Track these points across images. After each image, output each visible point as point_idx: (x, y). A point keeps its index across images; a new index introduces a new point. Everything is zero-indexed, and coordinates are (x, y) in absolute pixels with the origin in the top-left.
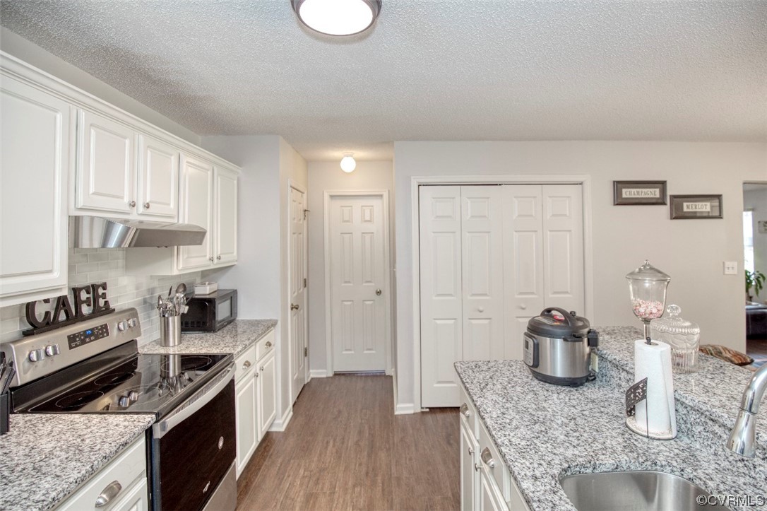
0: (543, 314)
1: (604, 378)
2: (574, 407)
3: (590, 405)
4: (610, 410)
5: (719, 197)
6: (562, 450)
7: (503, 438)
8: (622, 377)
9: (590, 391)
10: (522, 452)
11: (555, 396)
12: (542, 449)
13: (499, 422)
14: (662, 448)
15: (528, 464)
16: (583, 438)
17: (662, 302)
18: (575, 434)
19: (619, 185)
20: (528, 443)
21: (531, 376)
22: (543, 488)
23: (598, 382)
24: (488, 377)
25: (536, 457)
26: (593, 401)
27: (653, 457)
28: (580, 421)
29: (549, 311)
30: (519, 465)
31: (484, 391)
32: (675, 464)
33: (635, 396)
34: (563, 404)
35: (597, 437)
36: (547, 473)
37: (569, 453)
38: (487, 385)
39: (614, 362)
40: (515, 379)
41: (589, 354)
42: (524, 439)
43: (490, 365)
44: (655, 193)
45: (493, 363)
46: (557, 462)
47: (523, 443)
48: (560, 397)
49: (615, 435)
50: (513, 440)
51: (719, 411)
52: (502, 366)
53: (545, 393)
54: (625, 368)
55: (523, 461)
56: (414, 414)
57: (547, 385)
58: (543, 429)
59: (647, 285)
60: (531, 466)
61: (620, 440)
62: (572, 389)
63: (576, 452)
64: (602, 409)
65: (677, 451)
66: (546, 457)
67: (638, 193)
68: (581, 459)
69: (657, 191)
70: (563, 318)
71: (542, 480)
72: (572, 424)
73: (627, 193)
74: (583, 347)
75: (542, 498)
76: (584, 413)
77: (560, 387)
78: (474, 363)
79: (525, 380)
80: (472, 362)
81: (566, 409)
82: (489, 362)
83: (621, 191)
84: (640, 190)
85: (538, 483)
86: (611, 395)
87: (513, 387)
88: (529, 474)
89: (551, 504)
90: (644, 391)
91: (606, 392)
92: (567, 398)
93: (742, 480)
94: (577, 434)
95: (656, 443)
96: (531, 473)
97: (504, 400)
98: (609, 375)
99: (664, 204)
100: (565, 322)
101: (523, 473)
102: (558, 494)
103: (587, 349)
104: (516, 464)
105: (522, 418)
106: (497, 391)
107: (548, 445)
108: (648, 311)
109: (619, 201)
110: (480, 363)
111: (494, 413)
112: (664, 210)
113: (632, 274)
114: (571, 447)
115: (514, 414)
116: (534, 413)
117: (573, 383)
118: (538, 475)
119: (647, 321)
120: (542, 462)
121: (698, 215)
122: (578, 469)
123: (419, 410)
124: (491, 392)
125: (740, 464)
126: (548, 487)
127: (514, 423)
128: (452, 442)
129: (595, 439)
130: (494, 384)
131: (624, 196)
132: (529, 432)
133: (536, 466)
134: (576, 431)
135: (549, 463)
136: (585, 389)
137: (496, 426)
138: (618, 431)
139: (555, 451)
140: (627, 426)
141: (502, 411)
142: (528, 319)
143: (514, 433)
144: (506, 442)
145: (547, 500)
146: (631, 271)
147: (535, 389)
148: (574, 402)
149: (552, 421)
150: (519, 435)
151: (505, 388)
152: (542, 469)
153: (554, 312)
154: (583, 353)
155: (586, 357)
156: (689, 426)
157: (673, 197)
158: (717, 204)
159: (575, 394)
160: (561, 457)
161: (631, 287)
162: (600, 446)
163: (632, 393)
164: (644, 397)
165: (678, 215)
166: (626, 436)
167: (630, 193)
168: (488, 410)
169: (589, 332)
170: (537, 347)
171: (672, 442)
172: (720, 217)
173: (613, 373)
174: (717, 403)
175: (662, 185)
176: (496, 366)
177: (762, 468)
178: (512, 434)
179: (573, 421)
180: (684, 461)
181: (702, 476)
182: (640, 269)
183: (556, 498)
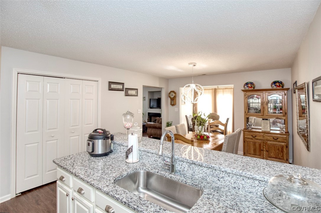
0: (94, 132)
1: (115, 150)
2: (109, 162)
3: (114, 160)
4: (120, 159)
5: (137, 89)
6: (111, 175)
7: (90, 179)
8: (121, 148)
9: (112, 156)
10: (99, 181)
11: (102, 160)
12: (105, 177)
13: (86, 175)
14: (137, 165)
15: (103, 183)
16: (116, 170)
17: (132, 122)
18: (113, 169)
19: (110, 83)
20: (100, 177)
21: (90, 156)
22: (111, 187)
23: (113, 153)
24: (72, 161)
25: (105, 180)
26: (114, 158)
27: (136, 168)
28: (113, 165)
29: (96, 130)
30: (100, 184)
31: (74, 166)
32: (141, 167)
33: (129, 152)
34: (105, 162)
35: (120, 168)
36: (110, 183)
37: (114, 175)
38: (74, 164)
39: (119, 144)
40: (84, 159)
41: (111, 143)
42: (98, 177)
43: (71, 157)
44: (120, 87)
45: (72, 156)
46: (111, 179)
47: (98, 178)
48: (103, 160)
49: (124, 166)
50: (94, 178)
51: (149, 150)
52: (76, 156)
53: (98, 160)
54: (123, 145)
55: (101, 183)
56: (11, 199)
57: (97, 158)
58: (103, 171)
59: (128, 118)
60: (104, 183)
61: (126, 166)
62: (106, 157)
63: (116, 174)
64: (118, 160)
65: (140, 164)
66: (108, 179)
67: (116, 86)
68: (118, 175)
69: (122, 86)
70: (102, 132)
71: (110, 185)
72: (111, 167)
73: (113, 86)
74: (109, 141)
75: (112, 190)
76: (113, 162)
77: (102, 157)
78: (63, 158)
79: (88, 158)
80: (62, 158)
81: (107, 163)
82: (70, 156)
83: (111, 85)
84: (117, 85)
85: (109, 187)
86: (118, 155)
87: (85, 162)
88: (105, 186)
89: (115, 190)
90: (132, 149)
91: (116, 155)
92: (106, 160)
93: (155, 166)
94: (114, 169)
95: (135, 164)
96: (106, 185)
97: (84, 167)
98: (117, 149)
99: (123, 91)
100: (104, 133)
101: (103, 186)
102: (116, 187)
103: (110, 142)
104: (99, 185)
105: (94, 171)
106: (79, 165)
107: (107, 175)
108: (129, 126)
109: (110, 89)
110: (66, 157)
111: (83, 173)
112: (123, 93)
113: (124, 114)
114: (114, 173)
115: (90, 171)
116: (97, 168)
117: (106, 155)
118: (108, 185)
119: (128, 129)
120: (107, 181)
121: (132, 95)
122: (118, 179)
123: (15, 196)
124: (77, 166)
125: (154, 162)
126: (112, 186)
127: (92, 173)
128: (40, 203)
129: (119, 169)
130: (77, 163)
131: (112, 87)
132: (98, 174)
133: (106, 182)
134: (113, 168)
135: (110, 180)
136: (110, 155)
137: (85, 176)
138: (125, 164)
139: (110, 176)
140: (126, 162)
141: (85, 171)
142: (89, 134)
143: (93, 176)
144: (92, 180)
145: (114, 190)
146: (124, 113)
147: (93, 160)
148: (108, 161)
149: (104, 168)
150: (96, 176)
151: (82, 163)
152: (108, 183)
153: (98, 131)
154: (109, 143)
155: (110, 145)
156: (142, 156)
157: (126, 89)
158: (137, 91)
159: (107, 158)
160: (112, 177)
161: (123, 118)
162: (122, 170)
163: (128, 151)
164: (132, 151)
165: (127, 95)
166: (127, 165)
167: (114, 86)
168: (80, 172)
169: (111, 135)
170: (93, 144)
171: (139, 162)
172: (137, 96)
173: (118, 148)
174: (149, 148)
175: (123, 84)
176: (74, 156)
177: (159, 161)
178: (93, 177)
179: (111, 166)
180: (143, 166)
181: (147, 168)
182: (126, 113)
183: (116, 188)
